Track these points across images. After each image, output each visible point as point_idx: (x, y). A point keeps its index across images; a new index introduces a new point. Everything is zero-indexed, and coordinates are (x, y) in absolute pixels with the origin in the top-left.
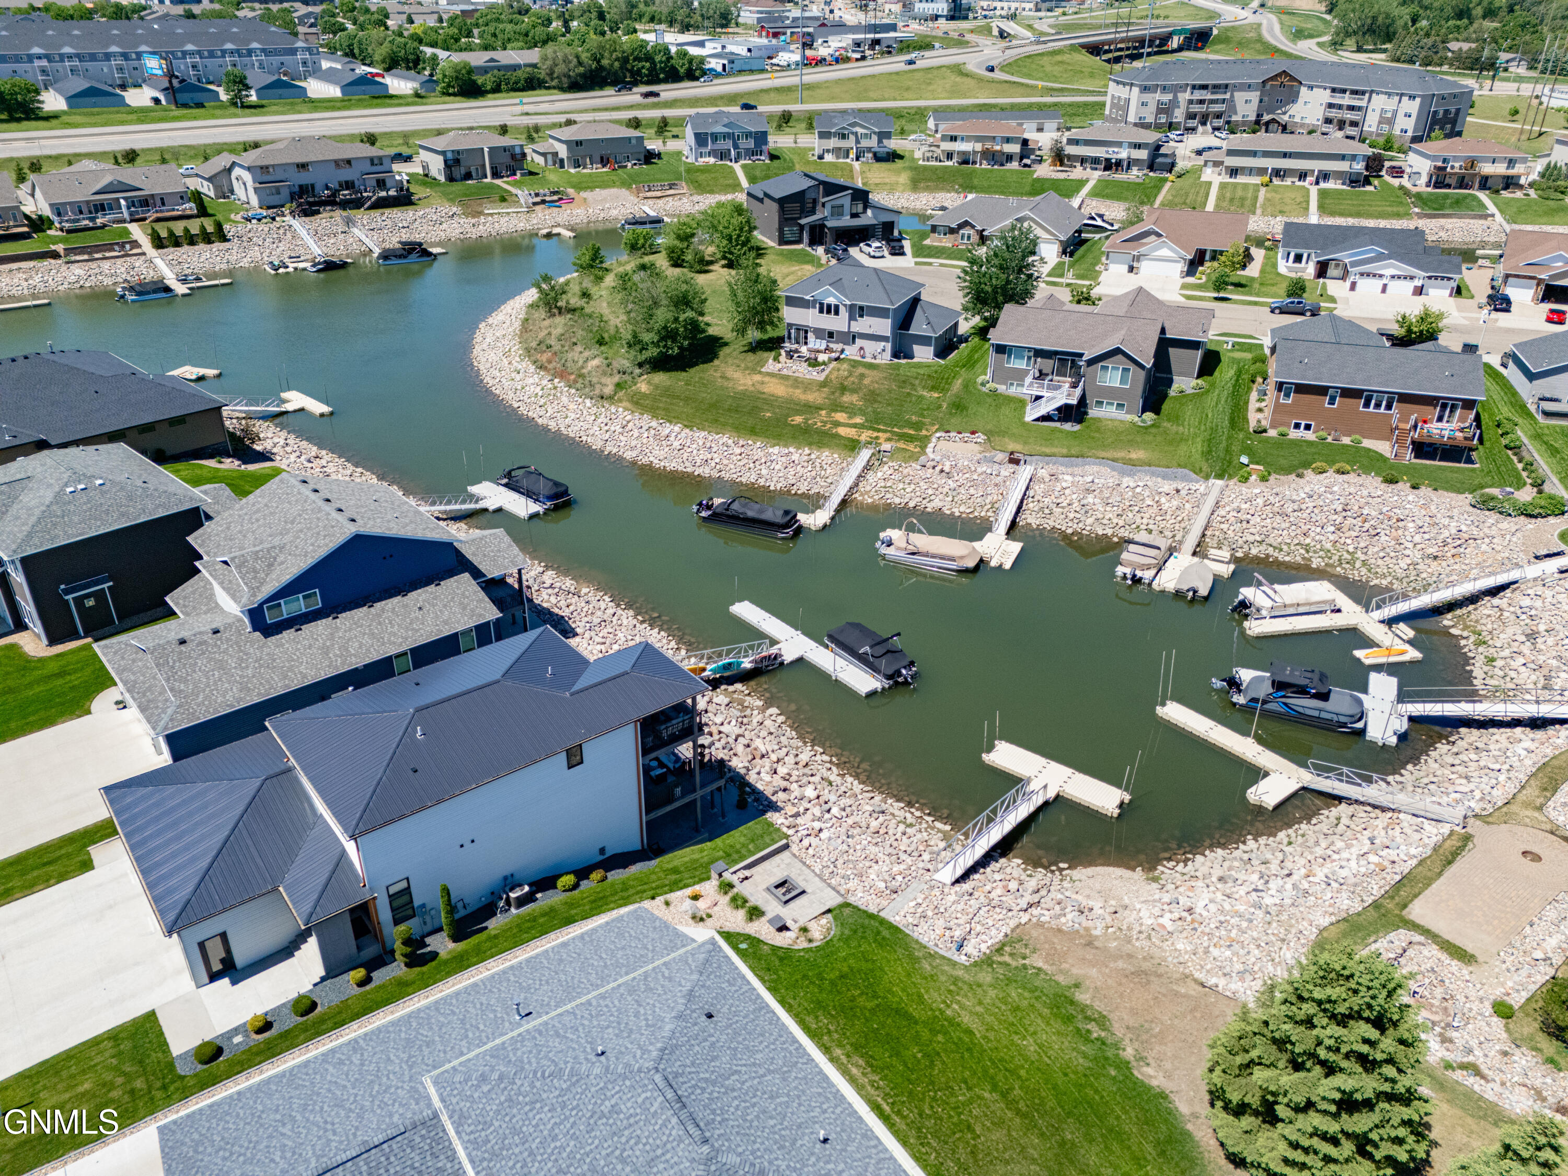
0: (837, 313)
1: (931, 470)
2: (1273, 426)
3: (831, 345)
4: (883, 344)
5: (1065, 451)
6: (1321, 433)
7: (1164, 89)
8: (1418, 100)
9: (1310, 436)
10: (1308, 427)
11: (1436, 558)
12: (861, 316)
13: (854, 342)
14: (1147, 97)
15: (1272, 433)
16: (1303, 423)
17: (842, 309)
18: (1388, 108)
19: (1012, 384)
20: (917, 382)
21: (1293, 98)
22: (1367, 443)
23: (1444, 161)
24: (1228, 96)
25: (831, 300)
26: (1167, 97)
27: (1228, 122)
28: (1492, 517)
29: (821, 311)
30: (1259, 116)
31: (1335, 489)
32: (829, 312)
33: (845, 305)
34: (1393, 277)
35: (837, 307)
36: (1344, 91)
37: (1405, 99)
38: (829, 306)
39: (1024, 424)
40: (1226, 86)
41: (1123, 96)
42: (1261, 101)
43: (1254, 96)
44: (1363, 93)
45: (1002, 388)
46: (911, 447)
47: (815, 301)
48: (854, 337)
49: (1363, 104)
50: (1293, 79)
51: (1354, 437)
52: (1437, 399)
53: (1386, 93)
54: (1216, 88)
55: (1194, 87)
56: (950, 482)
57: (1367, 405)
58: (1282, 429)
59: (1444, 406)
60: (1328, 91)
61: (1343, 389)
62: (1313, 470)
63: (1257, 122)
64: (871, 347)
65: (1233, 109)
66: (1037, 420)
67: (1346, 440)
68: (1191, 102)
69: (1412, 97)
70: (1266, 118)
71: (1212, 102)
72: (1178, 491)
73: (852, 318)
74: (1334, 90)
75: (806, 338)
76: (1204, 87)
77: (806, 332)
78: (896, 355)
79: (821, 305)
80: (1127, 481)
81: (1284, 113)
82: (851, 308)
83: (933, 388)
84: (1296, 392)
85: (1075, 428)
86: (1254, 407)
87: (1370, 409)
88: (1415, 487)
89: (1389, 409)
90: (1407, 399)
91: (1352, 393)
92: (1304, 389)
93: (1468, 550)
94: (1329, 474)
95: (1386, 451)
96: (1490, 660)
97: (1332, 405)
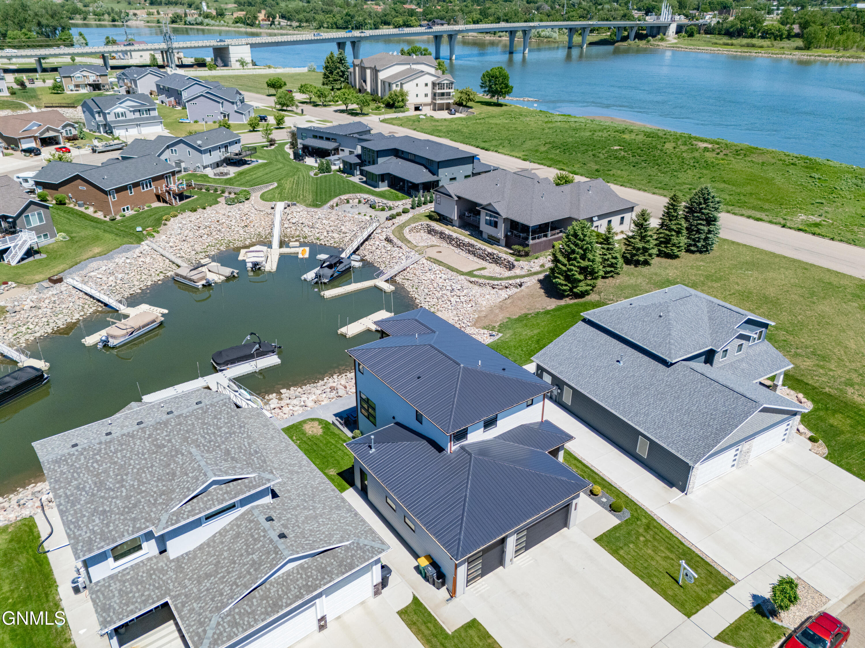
2: (117, 215)
5: (66, 266)
6: (136, 209)
9: (130, 212)
10: (128, 209)
11: (246, 226)
15: (118, 218)
16: (125, 207)
22: (154, 206)
28: (241, 206)
31: (183, 222)
39: (14, 267)
51: (147, 205)
52: (163, 175)
56: (45, 310)
57: (143, 188)
58: (120, 214)
59: (166, 177)
61: (132, 184)
62: (164, 219)
66: (19, 262)
67: (146, 208)
72: (140, 252)
84: (116, 193)
85: (44, 256)
86: (90, 211)
87: (145, 190)
88: (204, 209)
89: (151, 187)
90: (155, 179)
91: (136, 185)
92: (118, 190)
93: (251, 218)
94: (172, 219)
95: (165, 205)
96: (318, 239)
97: (132, 193)
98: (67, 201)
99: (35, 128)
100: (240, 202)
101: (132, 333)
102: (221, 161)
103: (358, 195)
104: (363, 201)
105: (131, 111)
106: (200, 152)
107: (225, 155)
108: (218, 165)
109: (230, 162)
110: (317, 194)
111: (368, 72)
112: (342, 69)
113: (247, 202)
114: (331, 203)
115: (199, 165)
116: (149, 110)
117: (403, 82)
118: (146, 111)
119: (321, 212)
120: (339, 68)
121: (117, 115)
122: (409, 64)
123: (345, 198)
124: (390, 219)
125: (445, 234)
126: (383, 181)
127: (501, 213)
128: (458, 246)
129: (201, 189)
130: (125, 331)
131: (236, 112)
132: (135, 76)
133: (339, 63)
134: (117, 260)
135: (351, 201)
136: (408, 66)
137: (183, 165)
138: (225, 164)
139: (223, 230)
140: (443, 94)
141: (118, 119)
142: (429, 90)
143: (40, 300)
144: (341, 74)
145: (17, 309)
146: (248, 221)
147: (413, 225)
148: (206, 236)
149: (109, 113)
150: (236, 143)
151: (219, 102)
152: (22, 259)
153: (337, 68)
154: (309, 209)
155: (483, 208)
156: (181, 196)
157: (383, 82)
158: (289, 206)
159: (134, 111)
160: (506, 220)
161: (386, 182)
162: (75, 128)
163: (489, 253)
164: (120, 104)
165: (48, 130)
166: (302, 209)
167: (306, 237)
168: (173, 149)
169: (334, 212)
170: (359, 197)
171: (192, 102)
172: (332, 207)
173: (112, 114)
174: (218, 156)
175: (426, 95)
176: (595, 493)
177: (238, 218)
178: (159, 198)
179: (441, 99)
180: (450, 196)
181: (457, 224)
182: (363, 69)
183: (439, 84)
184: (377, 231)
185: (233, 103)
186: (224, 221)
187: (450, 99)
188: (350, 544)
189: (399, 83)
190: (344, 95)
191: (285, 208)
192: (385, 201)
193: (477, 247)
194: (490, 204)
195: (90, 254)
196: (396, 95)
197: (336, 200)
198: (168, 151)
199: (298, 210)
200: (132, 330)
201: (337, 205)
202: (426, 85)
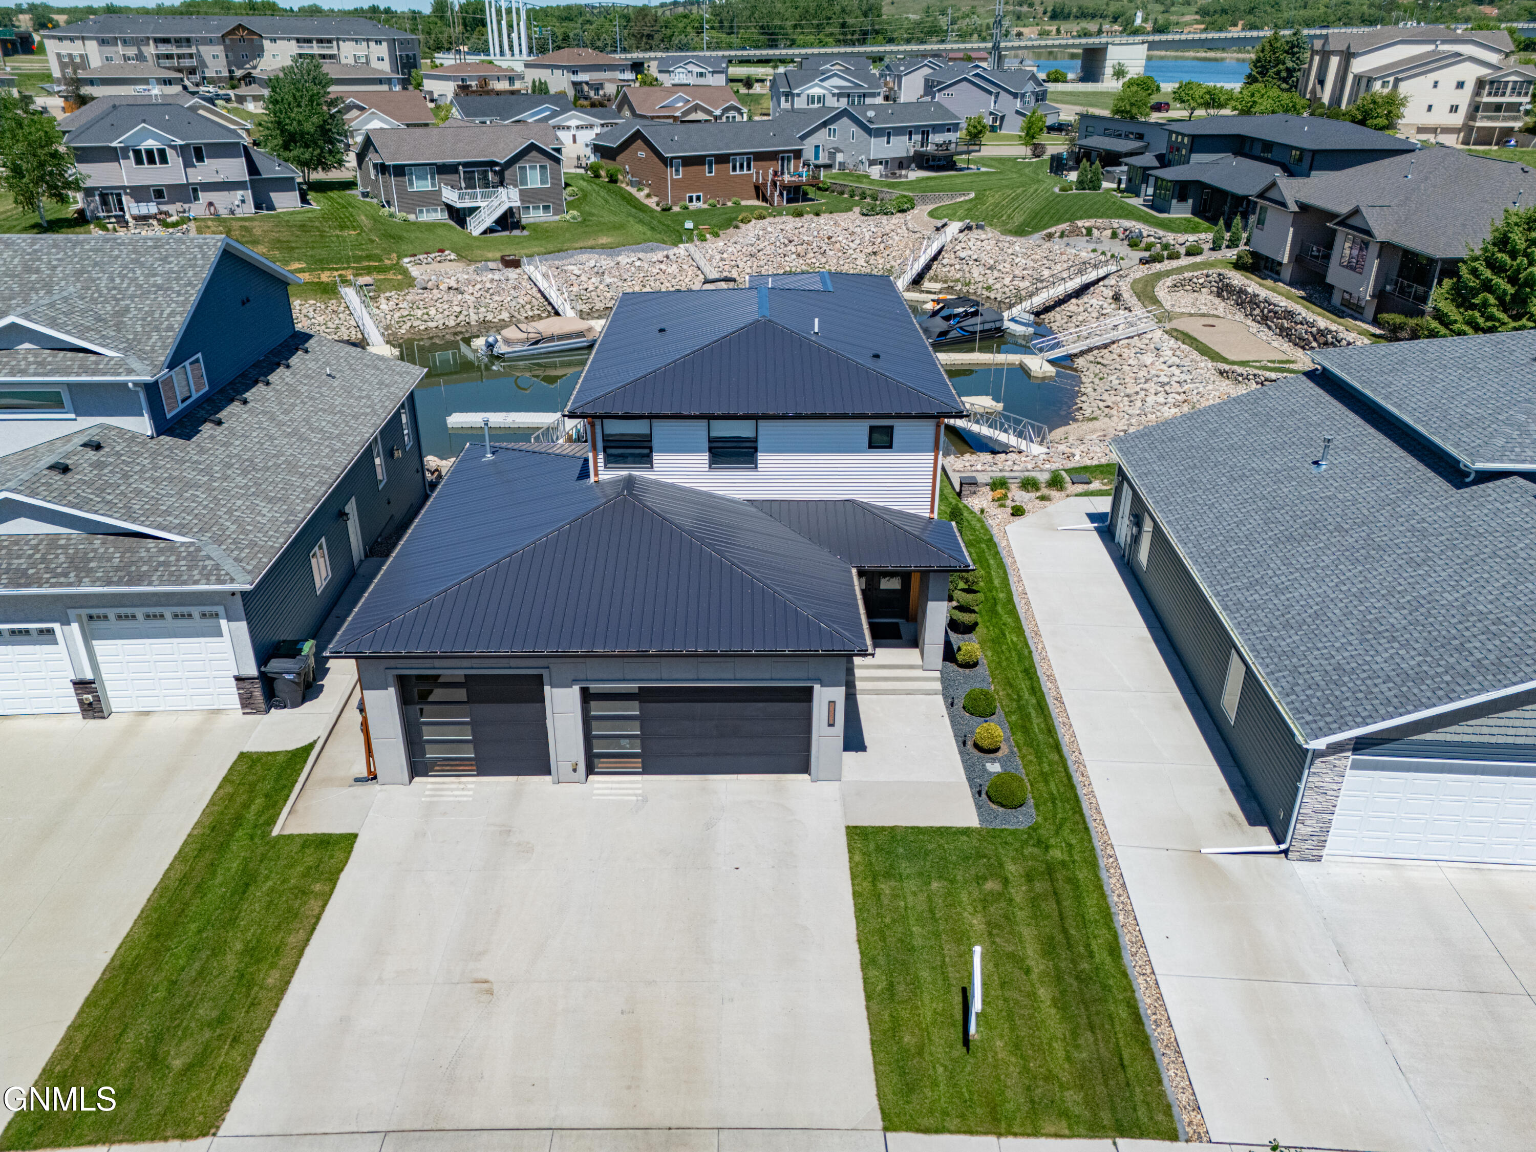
0: (164, 160)
1: (435, 291)
2: (675, 204)
3: (164, 208)
4: (241, 192)
5: (543, 250)
6: (711, 201)
7: (125, 42)
8: (385, 44)
9: (701, 205)
10: (698, 198)
11: (875, 253)
12: (200, 159)
13: (196, 198)
14: (109, 50)
15: (676, 209)
16: (694, 195)
17: (170, 153)
18: (359, 53)
19: (421, 211)
20: (317, 224)
21: (259, 52)
22: (743, 203)
23: (463, 80)
24: (193, 50)
25: (151, 143)
26: (132, 51)
27: (204, 78)
28: (884, 219)
29: (139, 161)
30: (231, 72)
31: (769, 229)
32: (151, 161)
33: (174, 147)
34: (577, 127)
35: (162, 152)
36: (309, 41)
37: (372, 44)
38: (150, 153)
39: (475, 238)
40: (188, 40)
41: (75, 53)
42: (227, 57)
43: (219, 50)
44: (329, 41)
45: (412, 217)
46: (390, 276)
47: (125, 150)
48: (195, 191)
49: (334, 51)
50: (251, 32)
51: (734, 199)
52: (777, 153)
53: (352, 40)
54: (178, 42)
55: (157, 41)
56: (467, 296)
57: (734, 169)
58: (682, 203)
59: (783, 159)
60: (294, 42)
61: (715, 156)
62: (742, 221)
63: (232, 78)
64: (224, 201)
65: (203, 64)
66: (485, 232)
67: (730, 204)
68: (158, 57)
69: (379, 42)
70: (239, 73)
71: (180, 57)
72: (667, 257)
73: (188, 164)
74: (298, 40)
75: (120, 202)
76: (166, 41)
77: (119, 195)
78: (258, 206)
79: (137, 153)
80: (623, 259)
81: (255, 68)
82: (183, 150)
83: (342, 228)
84: (683, 166)
85: (526, 233)
86: (641, 195)
87: (738, 172)
88: (817, 215)
89: (749, 168)
90: (760, 157)
91: (722, 159)
92: (688, 162)
93: (890, 242)
94: (754, 221)
95: (764, 204)
96: (989, 288)
97: (710, 173)
98: (620, 177)
99: (681, 104)
100: (886, 214)
101: (537, 343)
102: (908, 158)
103: (1115, 223)
104: (1121, 236)
105: (834, 95)
106: (869, 132)
107: (918, 148)
108: (902, 164)
109: (922, 161)
110: (1034, 218)
111: (1334, 61)
112: (1290, 64)
113: (899, 215)
114: (1052, 230)
115: (863, 157)
116: (864, 95)
117: (1400, 76)
118: (859, 97)
119: (1019, 244)
120: (1284, 63)
121: (811, 99)
122: (1433, 42)
123: (1087, 224)
124: (1147, 262)
125: (1246, 293)
126: (1182, 198)
127: (1376, 232)
128: (1264, 320)
129: (842, 193)
130: (525, 335)
131: (1018, 112)
132: (902, 68)
133: (1287, 52)
134: (620, 259)
135: (1095, 232)
136: (1431, 47)
137: (840, 157)
138: (913, 166)
139: (831, 253)
140: (1498, 107)
141: (811, 106)
142: (1464, 99)
143: (468, 282)
144: (1284, 74)
145: (430, 285)
146: (882, 246)
147: (1187, 275)
148: (794, 256)
149: (799, 95)
150: (949, 130)
151: (990, 93)
152: (489, 230)
153: (1279, 62)
154: (1002, 238)
155: (1342, 223)
156: (795, 194)
157: (1358, 78)
158: (969, 228)
159: (839, 96)
160: (1386, 247)
161: (1190, 201)
162: (742, 114)
163: (1319, 330)
164: (822, 81)
165: (696, 108)
166: (990, 235)
167: (968, 284)
168: (832, 127)
169: (1047, 245)
170: (1115, 225)
171: (946, 92)
172: (1050, 236)
173: (804, 97)
174: (902, 147)
175: (1454, 109)
176: (985, 744)
177: (867, 238)
178: (759, 192)
179: (1489, 118)
180: (1283, 204)
181: (1287, 273)
182: (1325, 55)
183: (1492, 83)
184: (1106, 282)
185: (1015, 95)
186: (840, 239)
187: (1515, 119)
188: (183, 544)
189: (1391, 79)
190: (1253, 95)
191: (961, 231)
192: (1161, 233)
193: (1300, 318)
194: (1356, 212)
195: (591, 242)
196: (1374, 102)
197: (1064, 226)
198: (824, 132)
199: (983, 237)
200: (538, 337)
201: (1062, 235)
202: (1460, 85)
